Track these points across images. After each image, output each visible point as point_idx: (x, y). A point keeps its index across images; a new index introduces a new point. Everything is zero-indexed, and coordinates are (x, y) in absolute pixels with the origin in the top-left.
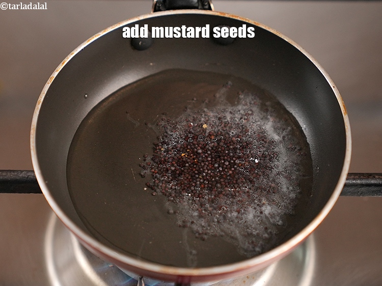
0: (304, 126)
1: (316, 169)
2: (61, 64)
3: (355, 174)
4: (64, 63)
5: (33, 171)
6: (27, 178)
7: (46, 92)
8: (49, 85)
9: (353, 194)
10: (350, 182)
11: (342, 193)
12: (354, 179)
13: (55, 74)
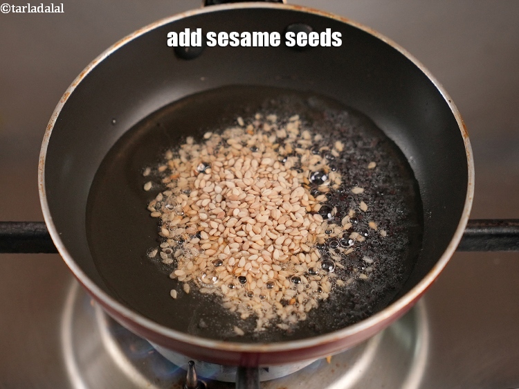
0: (410, 158)
1: (428, 214)
2: (79, 76)
3: (481, 221)
4: (83, 74)
5: (44, 223)
6: (35, 231)
7: (58, 114)
8: (63, 104)
9: (479, 248)
10: (474, 231)
11: (460, 248)
12: (480, 227)
13: (72, 89)
